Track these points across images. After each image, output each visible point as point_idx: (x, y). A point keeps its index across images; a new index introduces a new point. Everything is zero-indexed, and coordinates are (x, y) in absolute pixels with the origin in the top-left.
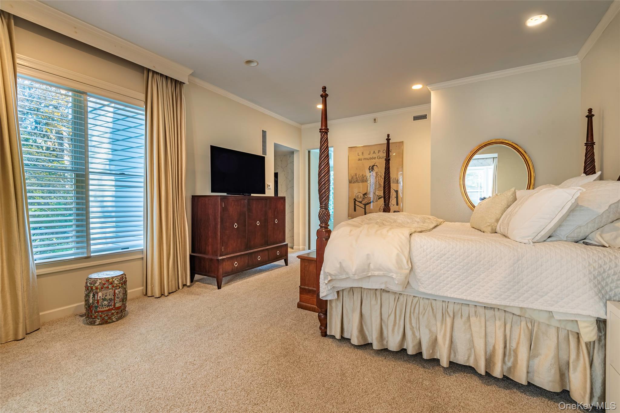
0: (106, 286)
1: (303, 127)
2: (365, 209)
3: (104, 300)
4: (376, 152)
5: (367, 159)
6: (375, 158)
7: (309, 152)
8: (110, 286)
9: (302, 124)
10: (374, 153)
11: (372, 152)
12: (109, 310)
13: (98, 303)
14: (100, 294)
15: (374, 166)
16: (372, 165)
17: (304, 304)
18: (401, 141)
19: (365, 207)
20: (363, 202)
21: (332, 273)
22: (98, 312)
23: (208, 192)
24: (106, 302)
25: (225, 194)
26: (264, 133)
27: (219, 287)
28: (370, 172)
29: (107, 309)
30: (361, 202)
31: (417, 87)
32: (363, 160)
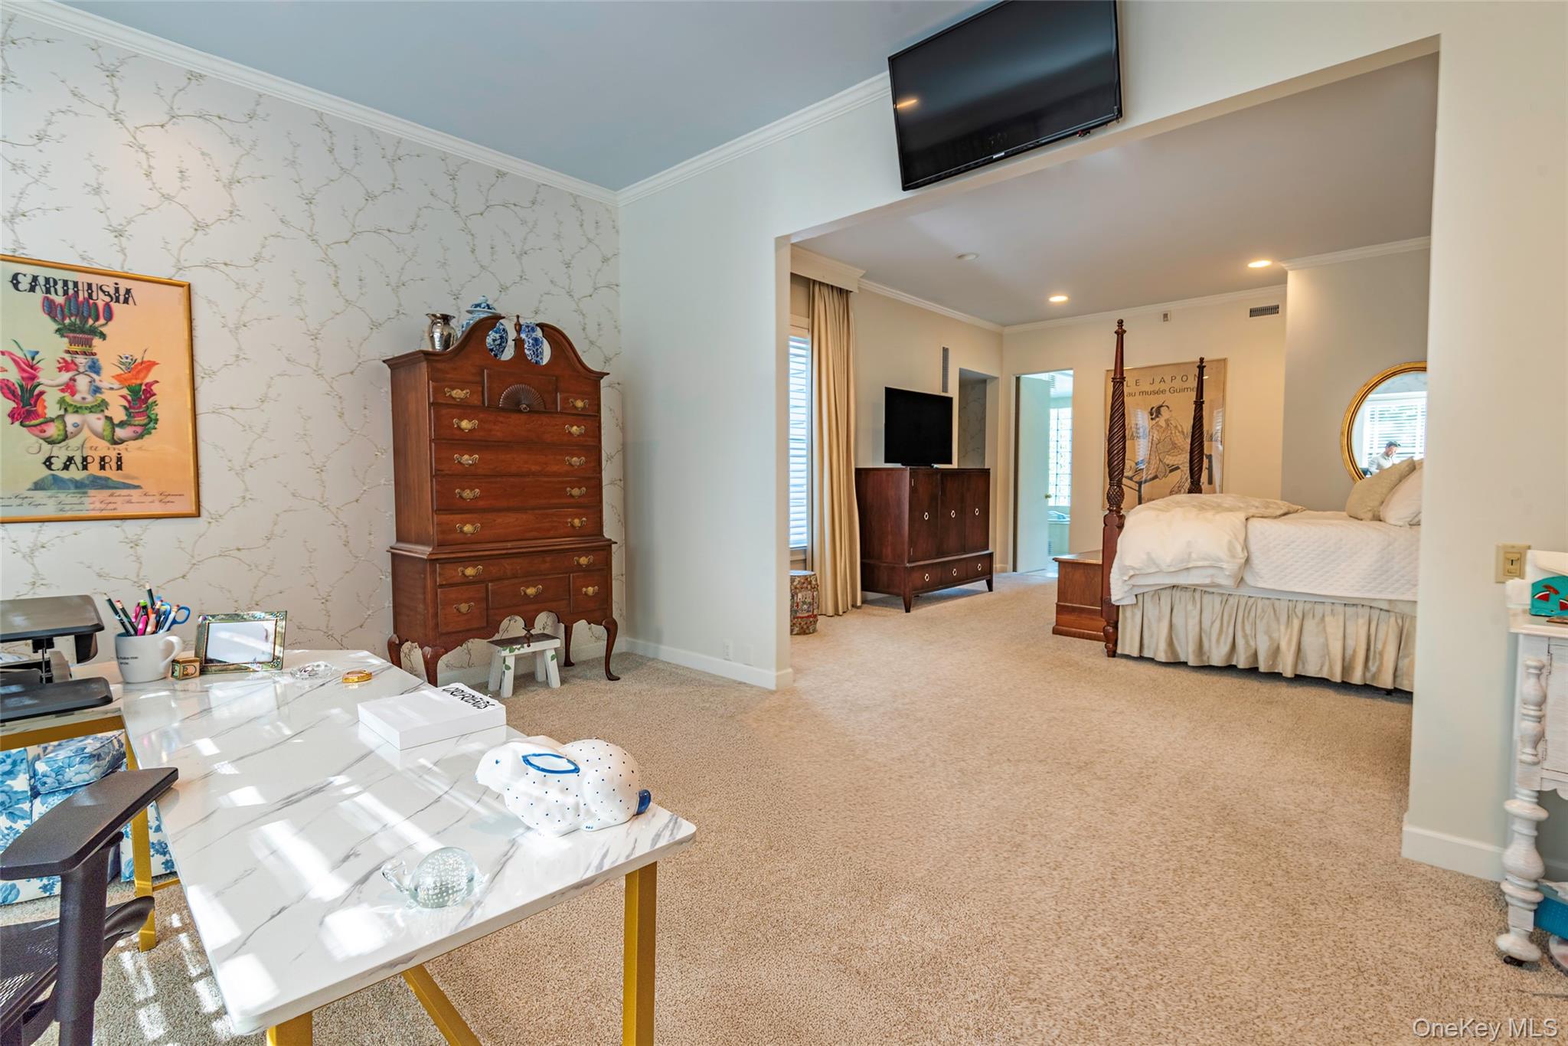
0: (805, 585)
1: (1007, 330)
2: (1139, 491)
3: (804, 603)
4: (1168, 379)
5: (1147, 393)
6: (1163, 392)
7: (1018, 379)
8: (809, 587)
9: (1005, 325)
10: (1163, 380)
11: (1157, 380)
12: (808, 617)
13: (797, 606)
14: (800, 596)
15: (1162, 406)
16: (1156, 405)
17: (1064, 628)
18: (1221, 356)
19: (1140, 487)
20: (1136, 478)
21: (1136, 566)
22: (798, 618)
23: (882, 464)
24: (805, 607)
25: (899, 466)
26: (945, 351)
27: (908, 611)
28: (1152, 419)
29: (806, 615)
30: (1131, 479)
31: (1260, 264)
32: (1137, 394)
